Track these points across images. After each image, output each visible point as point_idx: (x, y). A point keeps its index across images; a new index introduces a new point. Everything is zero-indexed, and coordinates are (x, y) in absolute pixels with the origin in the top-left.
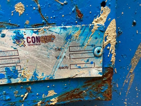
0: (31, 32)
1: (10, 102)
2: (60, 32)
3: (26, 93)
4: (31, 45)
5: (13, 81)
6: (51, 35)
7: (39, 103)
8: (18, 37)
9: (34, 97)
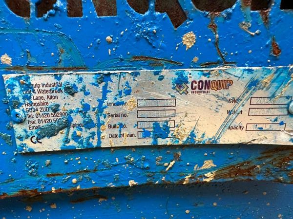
0: (199, 74)
1: (147, 172)
2: (242, 75)
3: (172, 161)
4: (196, 93)
5: (161, 142)
6: (227, 79)
7: (187, 177)
8: (181, 81)
9: (181, 168)
